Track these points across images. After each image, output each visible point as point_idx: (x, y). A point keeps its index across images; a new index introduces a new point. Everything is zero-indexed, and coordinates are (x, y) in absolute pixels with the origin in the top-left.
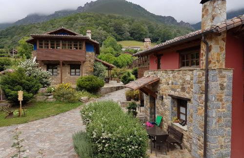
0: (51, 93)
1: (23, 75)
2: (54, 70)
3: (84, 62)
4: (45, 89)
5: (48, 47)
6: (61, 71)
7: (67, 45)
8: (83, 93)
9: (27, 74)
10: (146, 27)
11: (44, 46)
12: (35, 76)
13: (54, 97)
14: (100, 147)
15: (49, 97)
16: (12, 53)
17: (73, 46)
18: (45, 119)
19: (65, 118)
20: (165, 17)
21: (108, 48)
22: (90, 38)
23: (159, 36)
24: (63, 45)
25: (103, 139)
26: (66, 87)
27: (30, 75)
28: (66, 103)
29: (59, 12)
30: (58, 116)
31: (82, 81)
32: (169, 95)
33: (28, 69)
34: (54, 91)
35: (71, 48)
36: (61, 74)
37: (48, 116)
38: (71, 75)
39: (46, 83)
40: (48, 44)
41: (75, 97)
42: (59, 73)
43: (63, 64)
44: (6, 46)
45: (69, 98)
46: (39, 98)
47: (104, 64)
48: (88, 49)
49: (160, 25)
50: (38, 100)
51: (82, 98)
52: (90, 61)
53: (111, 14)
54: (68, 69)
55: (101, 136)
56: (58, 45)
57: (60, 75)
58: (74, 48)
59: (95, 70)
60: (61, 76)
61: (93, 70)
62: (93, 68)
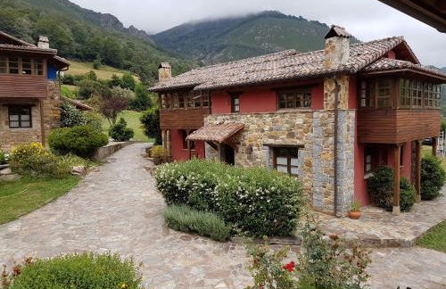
7: (8, 65)
10: (68, 30)
17: (20, 69)
20: (100, 13)
23: (97, 50)
32: (264, 145)
35: (16, 72)
38: (10, 127)
49: (95, 29)
52: (52, 98)
54: (4, 115)
58: (22, 72)
59: (64, 115)
61: (59, 116)
62: (59, 112)
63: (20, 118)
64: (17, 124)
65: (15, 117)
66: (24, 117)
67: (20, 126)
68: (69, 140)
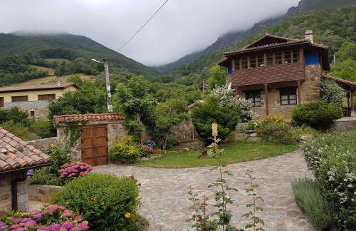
0: (253, 129)
1: (216, 106)
2: (257, 99)
3: (303, 81)
4: (246, 125)
5: (247, 68)
6: (267, 99)
7: (274, 59)
8: (303, 129)
9: (221, 105)
11: (241, 66)
12: (232, 107)
13: (259, 135)
14: (343, 197)
15: (251, 135)
16: (201, 89)
17: (283, 60)
18: (248, 162)
19: (277, 163)
21: (344, 62)
22: (312, 42)
24: (268, 59)
25: (349, 182)
26: (275, 120)
27: (225, 106)
28: (277, 144)
29: (261, 23)
30: (266, 160)
31: (301, 110)
33: (222, 98)
34: (258, 127)
35: (280, 62)
36: (267, 104)
37: (252, 159)
38: (281, 105)
39: (245, 116)
40: (247, 63)
41: (290, 135)
42: (263, 103)
43: (269, 89)
44: (195, 82)
45: (281, 136)
46: (238, 136)
47: (340, 83)
48: (308, 61)
50: (237, 138)
51: (303, 137)
52: (313, 79)
53: (346, 6)
54: (276, 95)
55: (345, 177)
56: (261, 61)
57: (265, 105)
58: (284, 62)
59: (322, 93)
60: (267, 107)
61: (319, 94)
62: (318, 91)
63: (289, 97)
64: (286, 102)
65: (286, 97)
66: (291, 97)
67: (289, 104)
68: (302, 113)
